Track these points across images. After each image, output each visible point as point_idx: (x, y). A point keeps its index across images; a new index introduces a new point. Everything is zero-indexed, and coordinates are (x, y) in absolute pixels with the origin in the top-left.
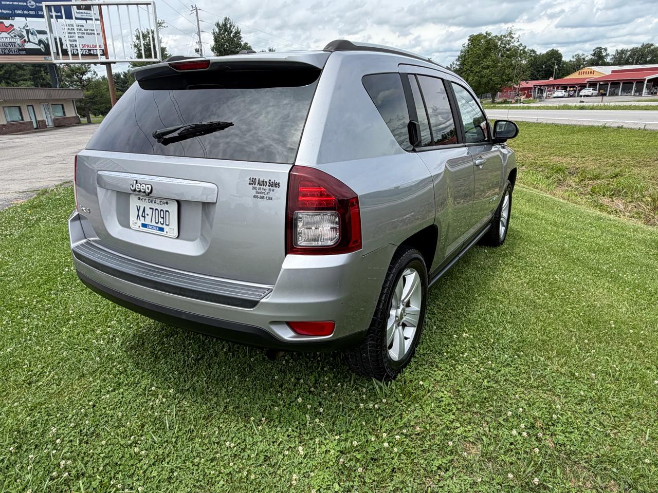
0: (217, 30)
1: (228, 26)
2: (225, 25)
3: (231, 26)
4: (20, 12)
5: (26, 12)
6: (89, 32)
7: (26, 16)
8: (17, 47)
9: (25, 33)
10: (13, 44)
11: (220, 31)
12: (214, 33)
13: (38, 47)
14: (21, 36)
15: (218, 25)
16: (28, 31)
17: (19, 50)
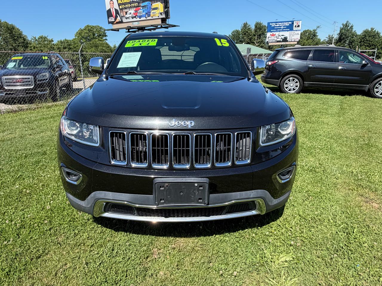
0: (342, 27)
1: (348, 24)
2: (346, 24)
3: (349, 24)
4: (278, 30)
5: (280, 30)
6: (296, 34)
7: (279, 31)
8: (275, 40)
9: (278, 36)
10: (274, 39)
11: (344, 26)
12: (341, 28)
13: (280, 40)
14: (277, 37)
15: (343, 24)
16: (279, 35)
17: (275, 41)
